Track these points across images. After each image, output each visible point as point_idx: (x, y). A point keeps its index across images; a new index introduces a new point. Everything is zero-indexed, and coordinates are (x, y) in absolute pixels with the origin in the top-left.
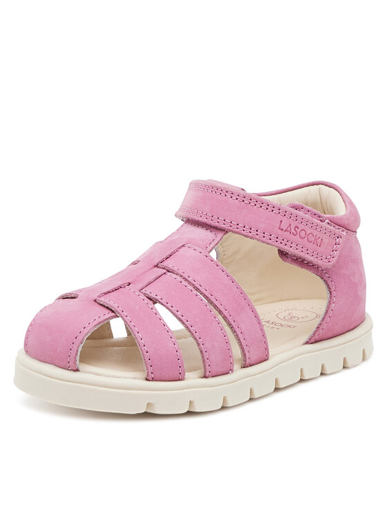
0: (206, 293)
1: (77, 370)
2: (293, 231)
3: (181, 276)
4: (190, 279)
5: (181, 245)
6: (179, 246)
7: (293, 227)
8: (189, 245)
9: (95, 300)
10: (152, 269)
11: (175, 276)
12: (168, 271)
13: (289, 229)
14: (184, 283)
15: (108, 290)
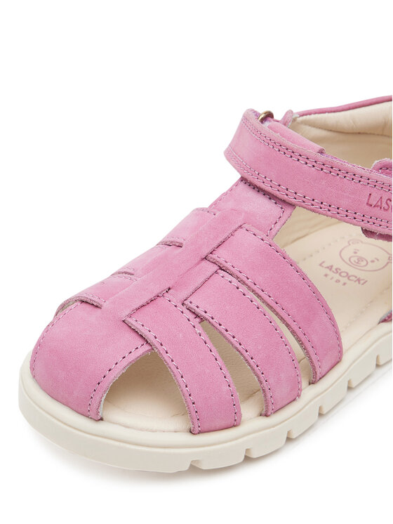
0: (269, 300)
1: (102, 419)
2: (384, 205)
3: (237, 278)
4: (249, 282)
5: (237, 226)
6: (234, 228)
7: (384, 201)
8: (246, 226)
9: (124, 321)
10: (198, 263)
11: (230, 278)
12: (221, 269)
13: (379, 204)
14: (243, 289)
15: (141, 304)
